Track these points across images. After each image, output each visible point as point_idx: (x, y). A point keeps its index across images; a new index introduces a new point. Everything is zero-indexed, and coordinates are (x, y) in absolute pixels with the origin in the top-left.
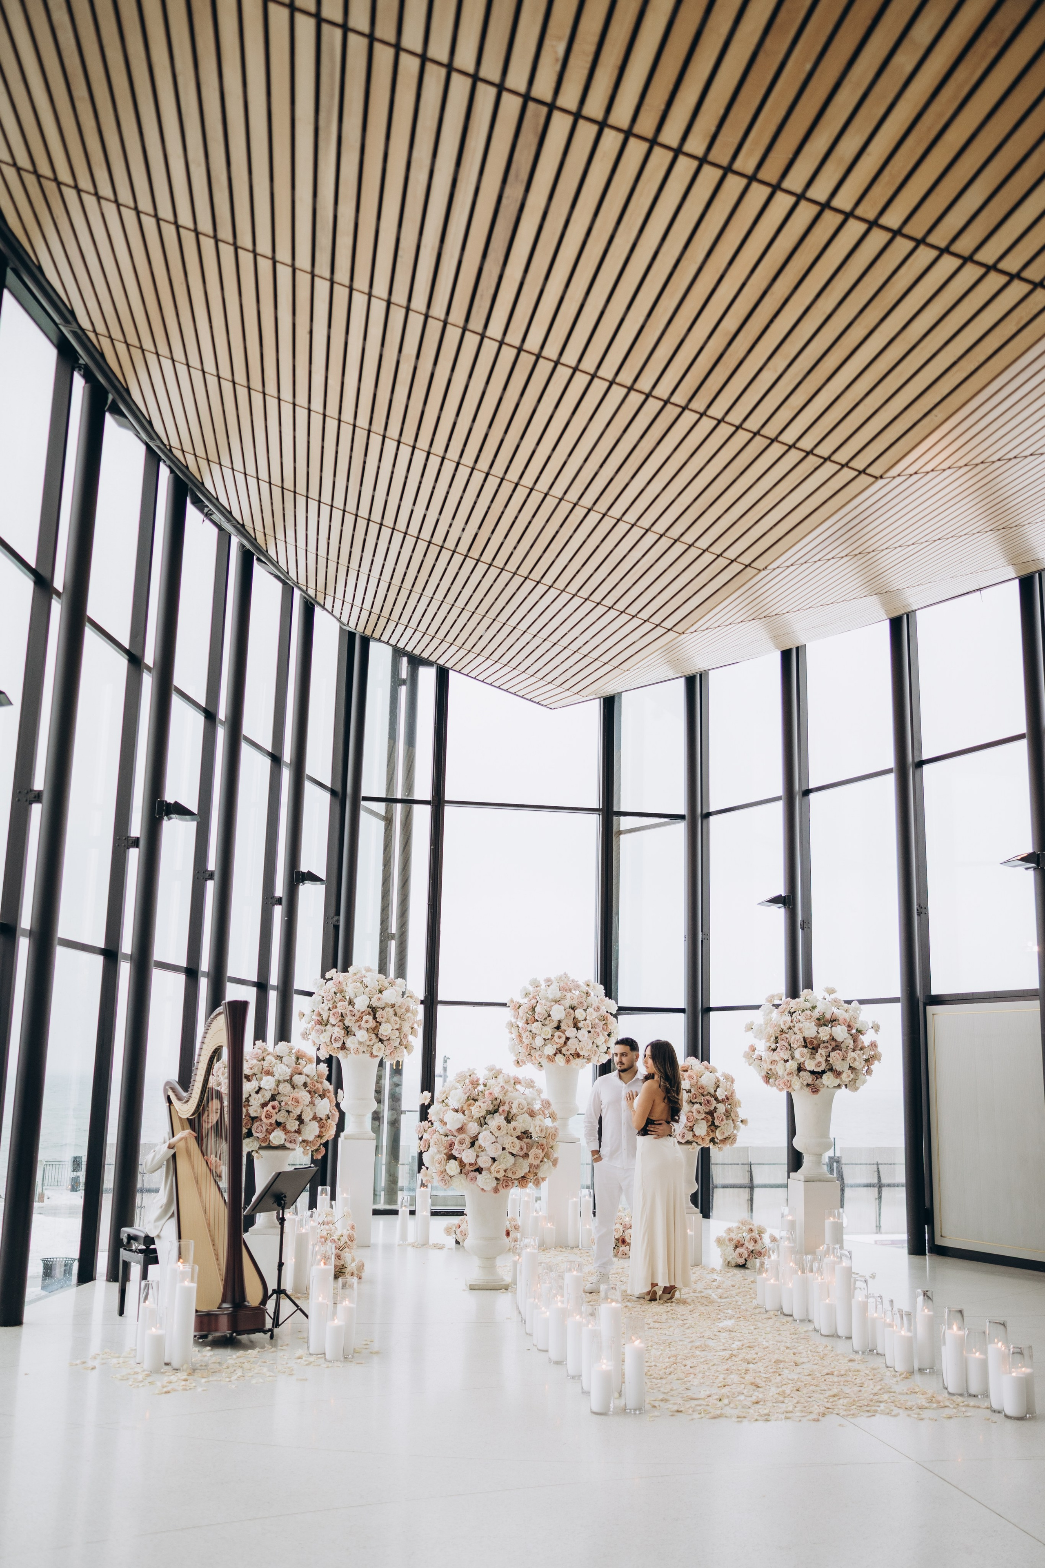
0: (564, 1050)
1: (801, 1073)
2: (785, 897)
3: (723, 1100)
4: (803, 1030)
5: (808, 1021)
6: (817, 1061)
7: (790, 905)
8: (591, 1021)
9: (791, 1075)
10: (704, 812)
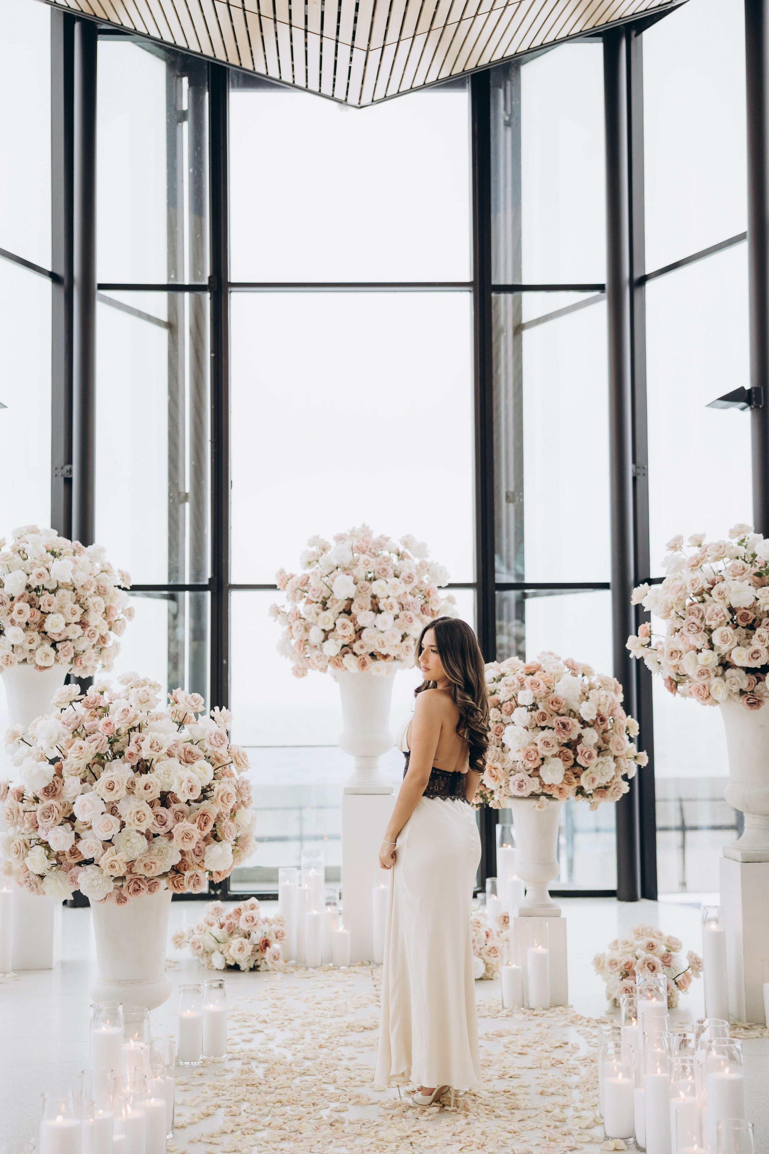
0: (356, 647)
1: (729, 672)
2: (750, 391)
3: (595, 722)
4: (726, 594)
5: (737, 578)
6: (752, 649)
7: (759, 402)
8: (395, 597)
9: (706, 676)
10: (637, 275)
